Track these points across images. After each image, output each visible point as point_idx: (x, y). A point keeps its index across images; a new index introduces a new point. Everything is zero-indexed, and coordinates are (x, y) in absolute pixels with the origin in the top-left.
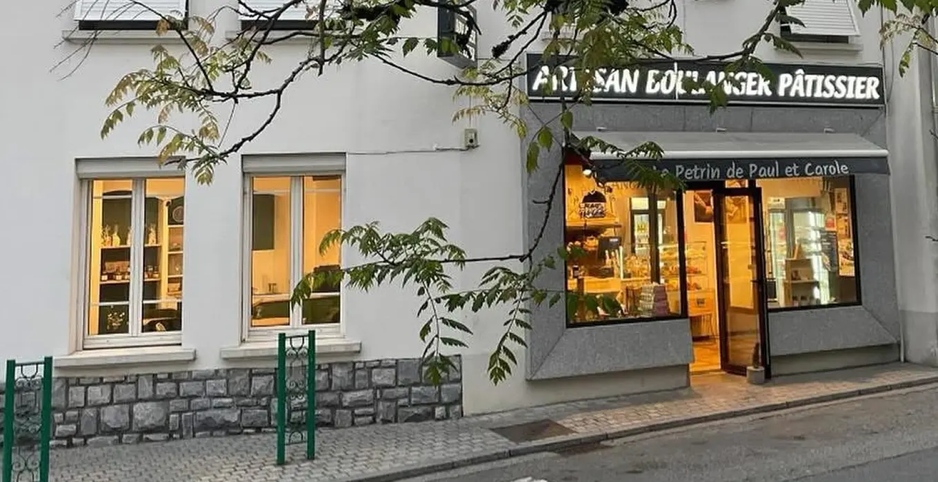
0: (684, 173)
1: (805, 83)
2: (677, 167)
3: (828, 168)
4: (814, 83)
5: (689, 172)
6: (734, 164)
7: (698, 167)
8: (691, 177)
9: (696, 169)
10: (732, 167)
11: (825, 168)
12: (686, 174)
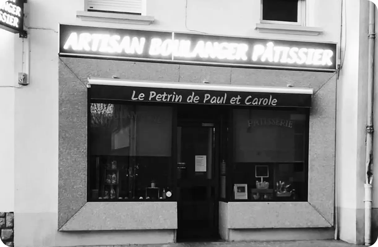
0: (155, 97)
1: (274, 52)
2: (151, 93)
3: (262, 101)
4: (281, 53)
5: (159, 96)
6: (193, 93)
7: (166, 94)
8: (161, 100)
9: (165, 95)
10: (191, 95)
11: (261, 100)
12: (157, 97)
